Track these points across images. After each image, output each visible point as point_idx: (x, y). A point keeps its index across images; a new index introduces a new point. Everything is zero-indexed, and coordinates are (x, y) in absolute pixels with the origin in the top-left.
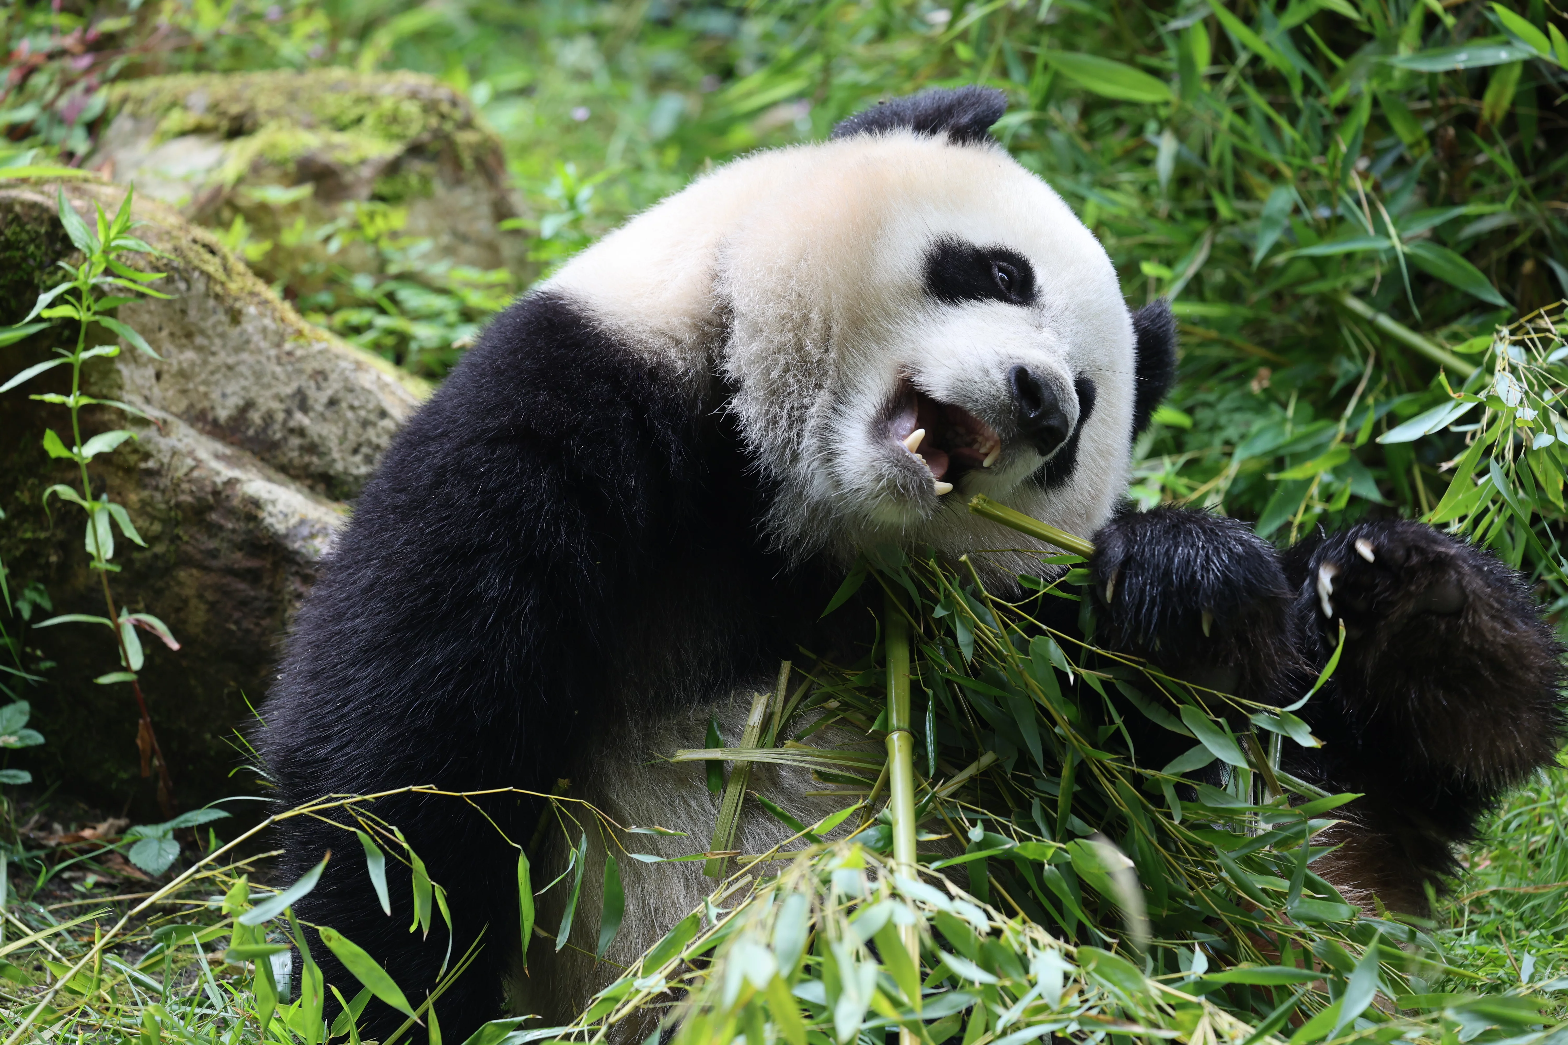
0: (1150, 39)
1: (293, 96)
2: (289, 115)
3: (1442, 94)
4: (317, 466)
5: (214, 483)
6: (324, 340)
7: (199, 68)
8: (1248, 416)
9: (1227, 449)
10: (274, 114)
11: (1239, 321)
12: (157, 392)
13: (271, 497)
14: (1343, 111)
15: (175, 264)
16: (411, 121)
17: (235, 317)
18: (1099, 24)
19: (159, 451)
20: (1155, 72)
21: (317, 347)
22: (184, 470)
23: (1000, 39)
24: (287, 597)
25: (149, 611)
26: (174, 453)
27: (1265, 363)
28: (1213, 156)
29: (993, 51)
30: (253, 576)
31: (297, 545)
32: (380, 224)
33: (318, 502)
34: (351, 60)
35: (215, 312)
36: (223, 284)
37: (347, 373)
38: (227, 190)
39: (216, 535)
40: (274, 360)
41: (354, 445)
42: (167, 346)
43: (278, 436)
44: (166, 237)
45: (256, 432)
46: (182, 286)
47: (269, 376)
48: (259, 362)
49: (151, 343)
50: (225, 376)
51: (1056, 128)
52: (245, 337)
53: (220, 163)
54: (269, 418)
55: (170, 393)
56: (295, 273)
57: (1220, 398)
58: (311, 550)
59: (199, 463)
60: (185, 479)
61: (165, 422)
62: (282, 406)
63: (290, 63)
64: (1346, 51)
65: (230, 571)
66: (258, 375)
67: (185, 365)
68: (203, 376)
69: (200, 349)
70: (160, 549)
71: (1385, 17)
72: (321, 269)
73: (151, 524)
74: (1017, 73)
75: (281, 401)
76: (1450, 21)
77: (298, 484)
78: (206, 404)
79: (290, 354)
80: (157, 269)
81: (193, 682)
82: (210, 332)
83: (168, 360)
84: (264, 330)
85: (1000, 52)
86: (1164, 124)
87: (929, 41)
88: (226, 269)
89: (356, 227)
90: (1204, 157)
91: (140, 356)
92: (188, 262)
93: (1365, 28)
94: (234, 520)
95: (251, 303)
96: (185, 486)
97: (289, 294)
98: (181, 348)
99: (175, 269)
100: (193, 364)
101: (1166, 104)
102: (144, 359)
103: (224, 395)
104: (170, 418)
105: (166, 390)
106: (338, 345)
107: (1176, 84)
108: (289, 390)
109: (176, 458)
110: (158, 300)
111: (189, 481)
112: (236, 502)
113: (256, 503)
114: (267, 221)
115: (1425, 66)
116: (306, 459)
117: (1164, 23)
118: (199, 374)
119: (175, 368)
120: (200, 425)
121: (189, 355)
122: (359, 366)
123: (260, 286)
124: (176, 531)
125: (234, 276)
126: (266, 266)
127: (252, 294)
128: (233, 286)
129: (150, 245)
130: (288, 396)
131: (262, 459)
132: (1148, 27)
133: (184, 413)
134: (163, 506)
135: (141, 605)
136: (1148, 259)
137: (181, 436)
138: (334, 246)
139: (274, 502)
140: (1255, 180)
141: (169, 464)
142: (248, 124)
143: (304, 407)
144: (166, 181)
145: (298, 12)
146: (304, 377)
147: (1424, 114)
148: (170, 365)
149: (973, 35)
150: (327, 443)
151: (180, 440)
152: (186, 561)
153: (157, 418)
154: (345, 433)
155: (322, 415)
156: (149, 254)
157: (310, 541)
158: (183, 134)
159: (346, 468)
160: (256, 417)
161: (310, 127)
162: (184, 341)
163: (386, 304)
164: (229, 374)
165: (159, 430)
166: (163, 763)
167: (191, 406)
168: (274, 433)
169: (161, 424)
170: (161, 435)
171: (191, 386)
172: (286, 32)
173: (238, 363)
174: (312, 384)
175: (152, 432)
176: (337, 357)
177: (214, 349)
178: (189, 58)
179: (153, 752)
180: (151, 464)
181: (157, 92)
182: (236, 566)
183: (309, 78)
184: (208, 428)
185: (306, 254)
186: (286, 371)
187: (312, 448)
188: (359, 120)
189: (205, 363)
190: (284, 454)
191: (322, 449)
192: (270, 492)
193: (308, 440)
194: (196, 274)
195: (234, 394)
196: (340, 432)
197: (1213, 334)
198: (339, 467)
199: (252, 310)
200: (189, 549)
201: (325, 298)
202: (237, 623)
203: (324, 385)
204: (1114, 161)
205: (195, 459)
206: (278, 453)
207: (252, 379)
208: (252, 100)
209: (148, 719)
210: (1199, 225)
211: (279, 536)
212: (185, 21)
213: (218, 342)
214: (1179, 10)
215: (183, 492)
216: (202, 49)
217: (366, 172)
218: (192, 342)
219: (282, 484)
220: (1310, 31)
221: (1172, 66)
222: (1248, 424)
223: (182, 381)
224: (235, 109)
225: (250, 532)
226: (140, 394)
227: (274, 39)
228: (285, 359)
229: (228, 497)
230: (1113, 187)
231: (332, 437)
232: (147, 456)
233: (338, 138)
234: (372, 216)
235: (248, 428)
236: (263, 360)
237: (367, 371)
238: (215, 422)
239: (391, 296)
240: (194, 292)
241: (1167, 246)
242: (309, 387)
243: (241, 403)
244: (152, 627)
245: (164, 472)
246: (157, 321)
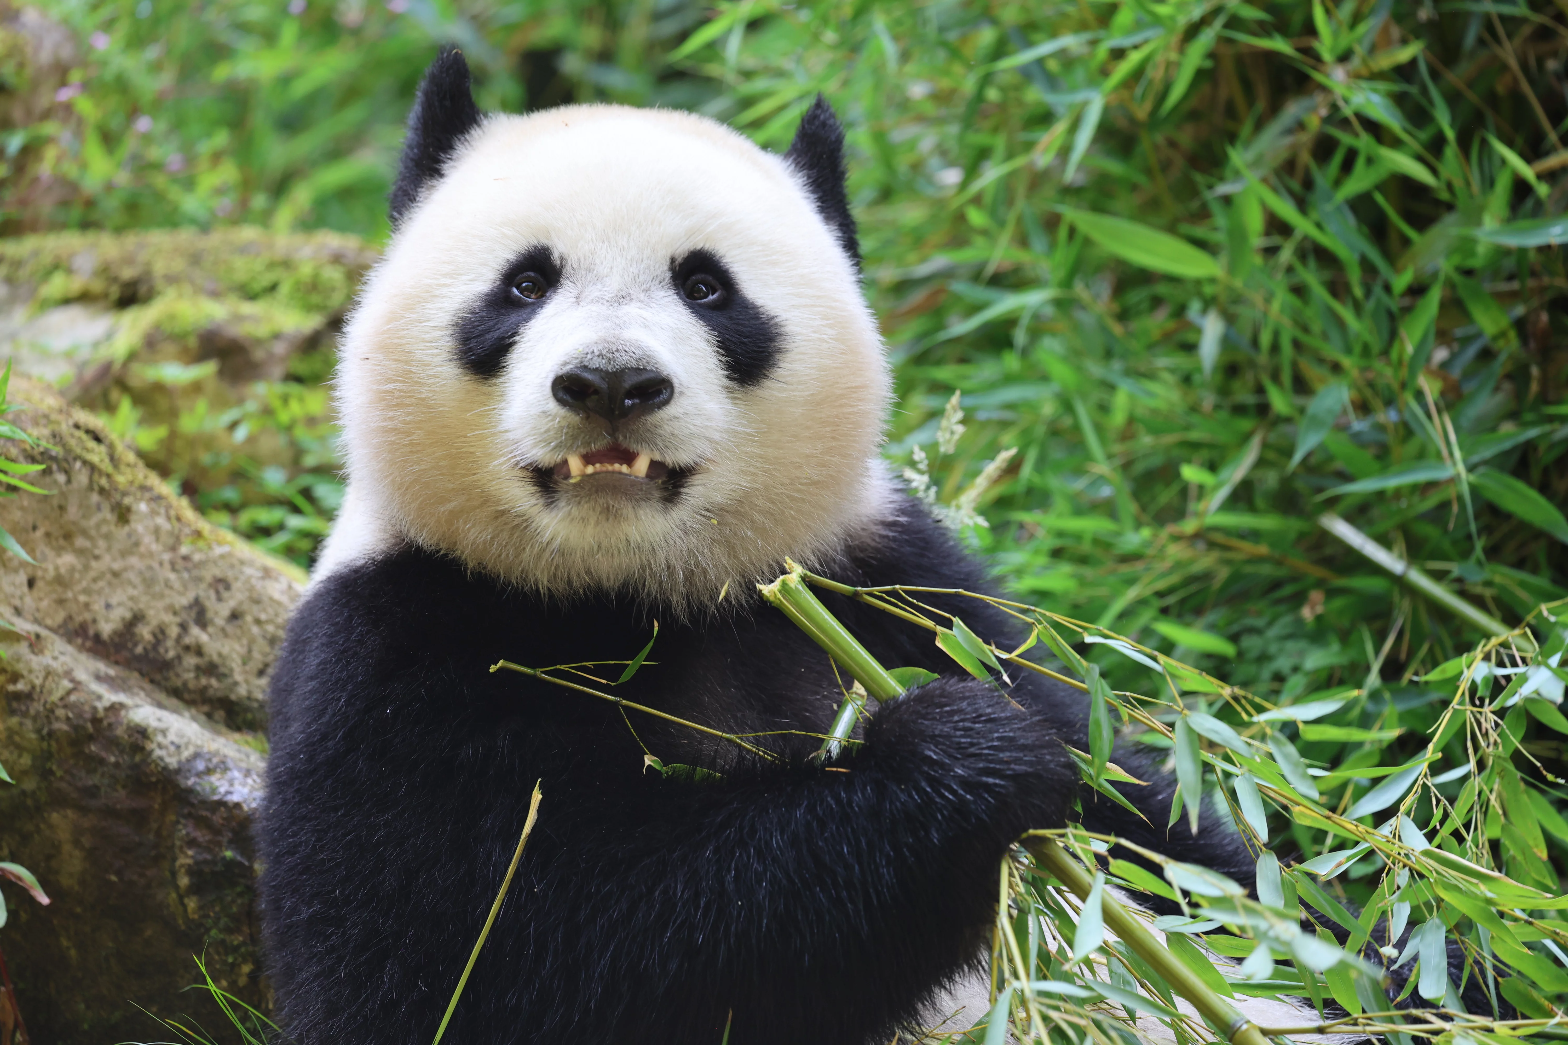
0: (1194, 205)
1: (195, 259)
2: (192, 282)
3: (1534, 274)
4: (216, 690)
5: (95, 709)
6: (227, 543)
7: (86, 225)
8: (1301, 644)
9: (1275, 685)
10: (172, 279)
11: (1293, 535)
12: (29, 602)
13: (162, 725)
14: (1417, 290)
15: (53, 454)
16: (333, 289)
17: (123, 515)
18: (1134, 187)
19: (30, 671)
20: (1200, 244)
21: (218, 551)
22: (59, 693)
23: (1021, 204)
24: (178, 843)
25: (14, 859)
26: (48, 673)
27: (1320, 584)
28: (1265, 339)
29: (1011, 218)
30: (139, 818)
31: (190, 782)
32: (295, 409)
33: (218, 733)
34: (265, 219)
35: (99, 508)
36: (108, 476)
37: (254, 581)
38: (117, 366)
39: (95, 771)
40: (167, 566)
41: (260, 666)
42: (42, 548)
43: (171, 654)
44: (43, 421)
45: (145, 649)
46: (61, 478)
47: (162, 584)
48: (150, 568)
49: (24, 544)
50: (110, 584)
51: (1083, 308)
52: (133, 539)
53: (109, 336)
54: (160, 633)
55: (45, 604)
56: (195, 464)
57: (1270, 624)
58: (207, 788)
59: (77, 685)
60: (60, 703)
61: (38, 636)
62: (178, 620)
63: (193, 221)
64: (1422, 223)
65: (110, 812)
66: (149, 582)
67: (63, 571)
68: (84, 584)
69: (80, 552)
70: (29, 785)
71: (1468, 184)
72: (226, 461)
73: (20, 756)
74: (1039, 243)
75: (175, 613)
76: (1543, 190)
77: (193, 711)
78: (87, 616)
79: (186, 558)
80: (32, 460)
81: (65, 943)
82: (93, 533)
83: (44, 565)
84: (157, 531)
85: (1020, 220)
86: (1208, 303)
87: (939, 204)
88: (113, 459)
89: (267, 412)
90: (1255, 343)
91: (11, 559)
92: (68, 450)
93: (1444, 196)
94: (117, 753)
95: (141, 499)
96: (60, 712)
97: (189, 489)
98: (59, 551)
99: (54, 459)
100: (72, 570)
101: (1212, 280)
102: (15, 563)
103: (108, 606)
104: (44, 632)
105: (41, 599)
106: (243, 549)
107: (1224, 258)
108: (185, 601)
109: (50, 678)
110: (31, 494)
111: (65, 707)
112: (120, 732)
113: (142, 732)
114: (163, 403)
115: (1513, 241)
116: (204, 681)
117: (1210, 187)
118: (80, 581)
119: (51, 573)
120: (79, 641)
121: (67, 560)
122: (267, 573)
123: (154, 480)
124: (48, 765)
125: (123, 467)
126: (161, 456)
127: (144, 488)
128: (121, 479)
129: (24, 430)
130: (185, 608)
131: (152, 681)
132: (1193, 191)
133: (60, 627)
134: (33, 736)
135: (6, 851)
136: (1189, 461)
137: (56, 654)
138: (241, 434)
139: (164, 732)
140: (1312, 371)
141: (42, 686)
142: (143, 290)
143: (202, 620)
144: (45, 355)
145: (203, 164)
146: (203, 586)
147: (1513, 296)
148: (45, 570)
149: (988, 199)
150: (228, 663)
151: (55, 658)
152: (59, 801)
153: (28, 632)
154: (250, 651)
155: (223, 630)
156: (24, 442)
157: (206, 778)
158: (67, 301)
159: (249, 692)
160: (145, 632)
161: (215, 295)
162: (62, 542)
163: (300, 501)
164: (115, 581)
165: (31, 646)
166: (27, 1038)
167: (70, 618)
168: (167, 651)
169: (33, 637)
170: (33, 652)
171: (70, 595)
172: (189, 184)
173: (125, 569)
174: (212, 594)
175: (23, 648)
176: (242, 562)
177: (97, 552)
178: (76, 213)
179: (16, 1026)
180: (20, 686)
181: (36, 253)
182: (118, 807)
183: (216, 239)
184: (89, 644)
185: (207, 442)
186: (181, 579)
187: (211, 669)
188: (273, 288)
189: (87, 568)
190: (178, 675)
191: (223, 670)
192: (159, 720)
193: (206, 659)
194: (78, 464)
195: (119, 604)
196: (243, 651)
197: (1263, 549)
198: (242, 691)
199: (143, 507)
200: (63, 785)
201: (230, 494)
202: (118, 873)
203: (225, 594)
204: (1151, 347)
205: (72, 680)
206: (171, 674)
207: (141, 588)
208: (148, 264)
209: (11, 986)
210: (1245, 424)
211: (170, 771)
212: (71, 170)
213: (102, 543)
214: (1228, 173)
215: (57, 719)
216: (90, 203)
217: (279, 348)
218: (72, 544)
219: (175, 711)
220: (1379, 198)
221: (1219, 237)
222: (1301, 654)
223: (59, 589)
224: (127, 273)
225: (135, 767)
226: (9, 604)
227: (175, 193)
228: (180, 564)
229: (110, 725)
230: (1150, 375)
231: (235, 656)
232: (15, 677)
233: (247, 308)
234: (285, 399)
235: (136, 645)
236: (156, 565)
237: (276, 579)
238: (97, 638)
239: (307, 493)
240: (75, 485)
241: (1210, 446)
242: (209, 598)
243: (128, 615)
244: (19, 878)
245: (35, 696)
246: (30, 519)
